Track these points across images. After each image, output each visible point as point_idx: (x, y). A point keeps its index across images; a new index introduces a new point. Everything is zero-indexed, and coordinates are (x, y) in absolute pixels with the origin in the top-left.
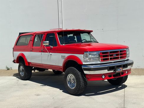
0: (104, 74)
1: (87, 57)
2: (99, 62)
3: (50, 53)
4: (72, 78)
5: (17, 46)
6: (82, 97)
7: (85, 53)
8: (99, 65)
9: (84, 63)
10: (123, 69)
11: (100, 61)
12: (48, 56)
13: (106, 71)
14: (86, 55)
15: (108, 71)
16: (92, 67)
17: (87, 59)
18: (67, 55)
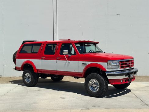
0: (122, 79)
1: (110, 65)
3: (68, 61)
4: (93, 83)
7: (109, 62)
8: (119, 72)
9: (107, 70)
11: (120, 68)
12: (66, 63)
16: (114, 73)
18: (88, 63)
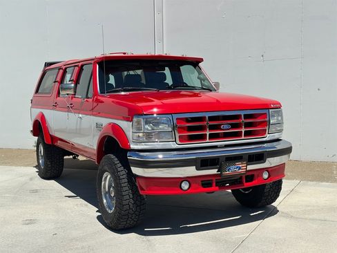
0: (187, 179)
1: (139, 129)
2: (174, 145)
3: (80, 115)
5: (37, 95)
6: (133, 236)
7: (135, 119)
9: (133, 146)
10: (250, 167)
11: (178, 142)
12: (77, 120)
13: (191, 171)
14: (139, 123)
15: (197, 169)
17: (141, 135)
18: (105, 122)
